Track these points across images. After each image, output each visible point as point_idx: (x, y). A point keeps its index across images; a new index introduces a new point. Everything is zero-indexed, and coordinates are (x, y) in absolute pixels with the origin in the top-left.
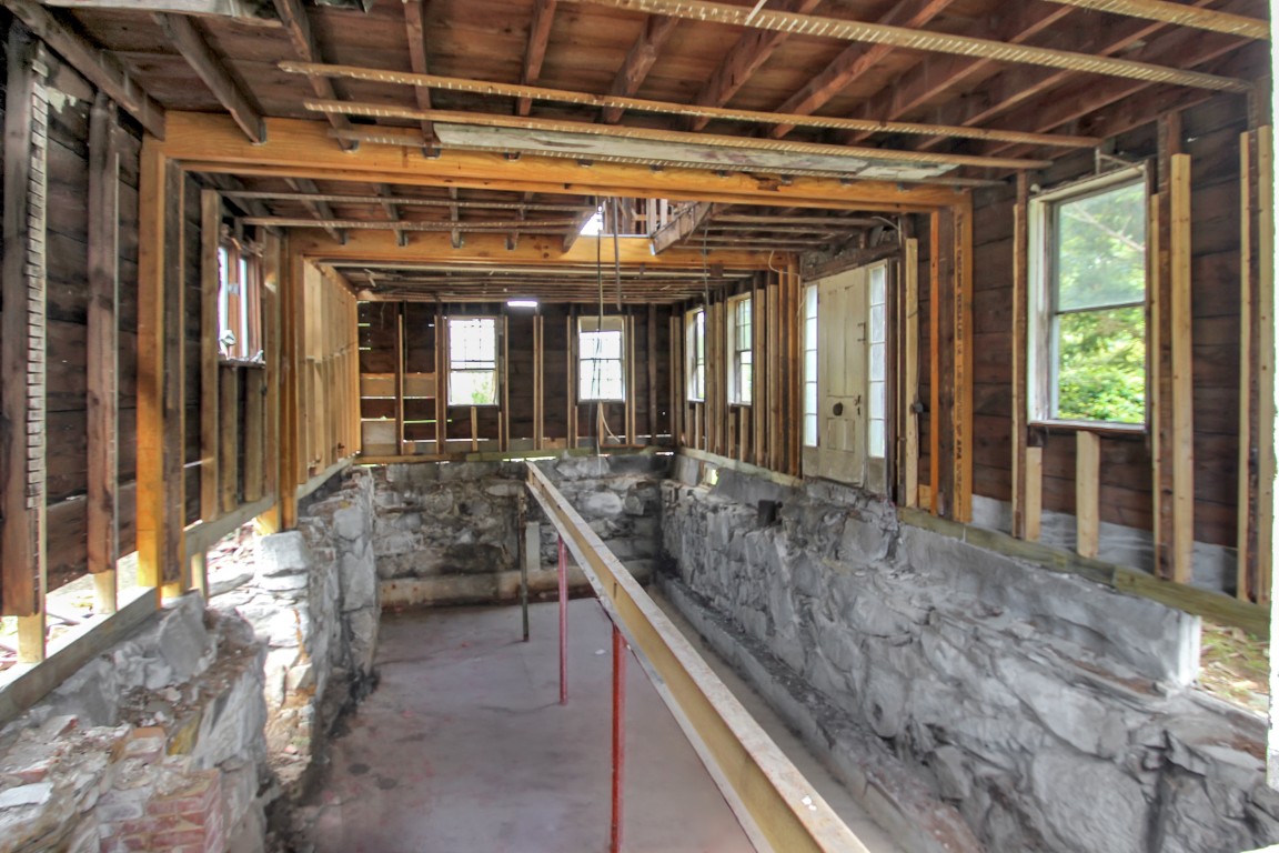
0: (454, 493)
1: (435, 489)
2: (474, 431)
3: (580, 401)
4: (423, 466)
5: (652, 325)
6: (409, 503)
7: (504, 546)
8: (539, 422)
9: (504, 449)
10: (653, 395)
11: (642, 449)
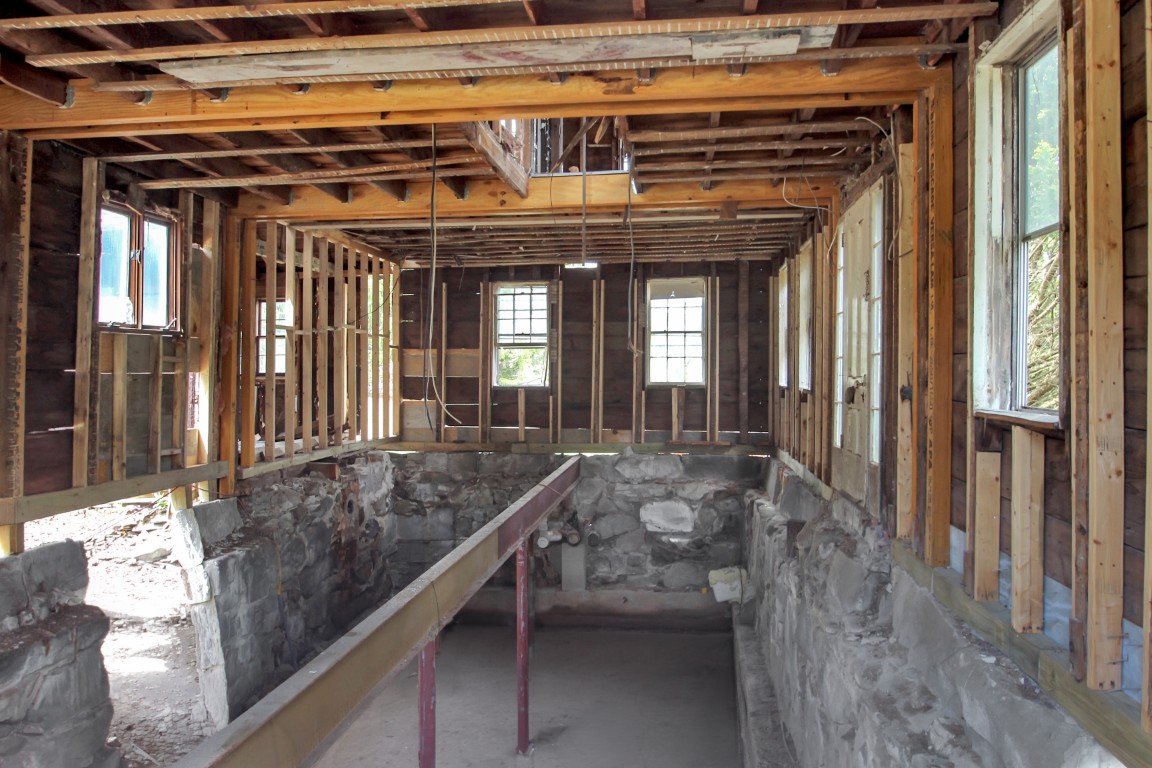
0: (491, 489)
1: (471, 482)
2: (521, 417)
3: (647, 383)
4: (462, 454)
5: (743, 287)
6: (443, 497)
7: (546, 557)
8: (597, 409)
9: (555, 441)
10: (744, 379)
11: (728, 447)
